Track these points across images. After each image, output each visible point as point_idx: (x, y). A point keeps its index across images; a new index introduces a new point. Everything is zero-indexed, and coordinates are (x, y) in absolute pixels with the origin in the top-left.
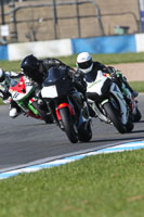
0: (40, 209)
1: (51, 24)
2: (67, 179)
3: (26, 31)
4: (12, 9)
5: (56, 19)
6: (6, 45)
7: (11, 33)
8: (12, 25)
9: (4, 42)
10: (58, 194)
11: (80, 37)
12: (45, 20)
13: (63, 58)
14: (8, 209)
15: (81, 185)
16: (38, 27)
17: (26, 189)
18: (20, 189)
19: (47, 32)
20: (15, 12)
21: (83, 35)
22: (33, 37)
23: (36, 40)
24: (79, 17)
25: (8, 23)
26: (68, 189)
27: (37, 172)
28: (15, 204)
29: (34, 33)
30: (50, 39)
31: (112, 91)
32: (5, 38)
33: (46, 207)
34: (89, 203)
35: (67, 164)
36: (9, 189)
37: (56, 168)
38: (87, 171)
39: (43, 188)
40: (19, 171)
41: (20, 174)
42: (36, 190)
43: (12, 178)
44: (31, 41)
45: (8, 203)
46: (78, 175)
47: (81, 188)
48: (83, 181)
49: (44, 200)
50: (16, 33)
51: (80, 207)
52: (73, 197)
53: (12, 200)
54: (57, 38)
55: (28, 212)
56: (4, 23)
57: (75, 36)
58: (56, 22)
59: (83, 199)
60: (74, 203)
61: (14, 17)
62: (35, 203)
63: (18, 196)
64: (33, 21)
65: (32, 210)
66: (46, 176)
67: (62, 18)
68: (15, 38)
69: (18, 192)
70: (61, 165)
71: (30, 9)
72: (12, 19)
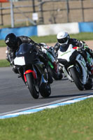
0: (57, 132)
1: (65, 12)
2: (75, 113)
3: (49, 17)
4: (40, 3)
5: (69, 9)
6: (36, 26)
7: (40, 18)
8: (40, 13)
9: (34, 24)
10: (69, 122)
11: (84, 22)
12: (61, 10)
13: (73, 35)
14: (36, 132)
15: (84, 116)
16: (57, 14)
17: (48, 119)
18: (44, 119)
19: (63, 18)
20: (42, 5)
21: (86, 20)
22: (54, 21)
23: (55, 23)
24: (83, 9)
25: (37, 12)
26: (75, 119)
27: (56, 108)
28: (41, 129)
29: (55, 19)
30: (64, 23)
31: (77, 59)
32: (35, 21)
33: (61, 131)
34: (89, 128)
35: (75, 103)
36: (37, 120)
37: (68, 105)
38: (87, 107)
39: (59, 118)
40: (45, 107)
41: (45, 110)
42: (55, 120)
43: (40, 112)
44: (52, 23)
45: (36, 129)
46: (82, 110)
47: (84, 119)
48: (85, 114)
49: (60, 127)
50: (42, 18)
51: (83, 131)
52: (78, 125)
53: (39, 126)
54: (69, 21)
55: (50, 134)
56: (34, 12)
57: (81, 21)
58: (69, 12)
59: (84, 126)
60: (79, 128)
61: (41, 8)
62: (54, 129)
63: (43, 124)
64: (54, 10)
65: (52, 133)
66: (61, 111)
67: (72, 9)
68: (42, 21)
69: (44, 121)
70: (71, 104)
71: (52, 3)
72: (40, 9)
